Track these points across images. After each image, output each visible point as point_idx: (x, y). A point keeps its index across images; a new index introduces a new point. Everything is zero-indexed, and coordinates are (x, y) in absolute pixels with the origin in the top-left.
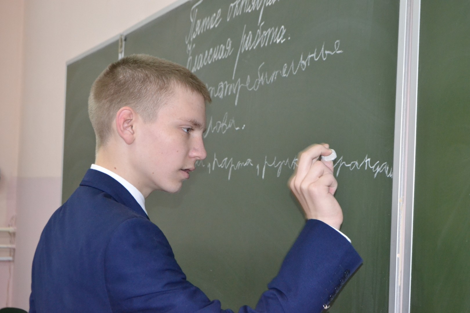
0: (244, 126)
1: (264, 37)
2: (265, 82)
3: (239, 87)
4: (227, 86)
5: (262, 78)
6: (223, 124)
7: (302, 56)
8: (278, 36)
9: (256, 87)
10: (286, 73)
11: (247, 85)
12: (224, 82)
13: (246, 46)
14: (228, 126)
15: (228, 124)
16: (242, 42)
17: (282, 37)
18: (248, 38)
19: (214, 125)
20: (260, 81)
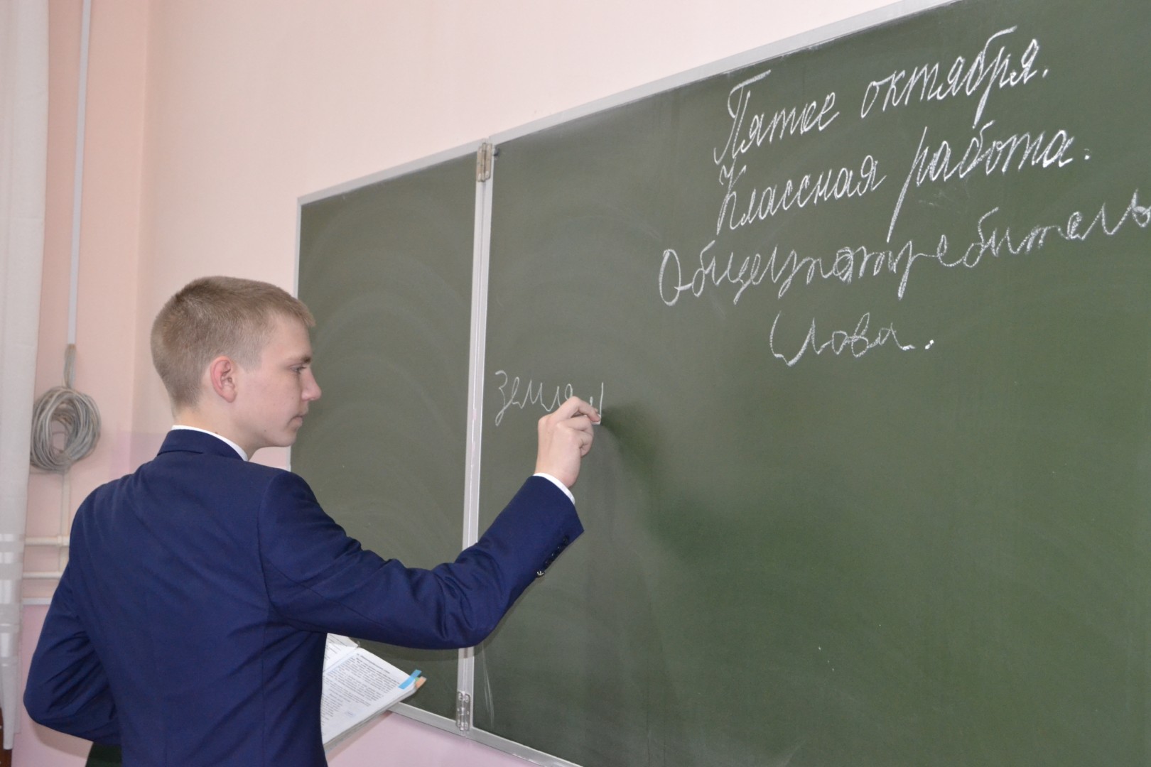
0: (932, 342)
1: (996, 153)
2: (1004, 248)
3: (911, 260)
4: (866, 258)
5: (992, 240)
6: (855, 338)
7: (1135, 196)
8: (1047, 152)
9: (970, 261)
10: (1080, 230)
11: (939, 255)
12: (853, 248)
13: (932, 173)
14: (872, 341)
15: (872, 337)
16: (915, 162)
17: (1059, 153)
18: (937, 155)
19: (820, 339)
20: (984, 247)
